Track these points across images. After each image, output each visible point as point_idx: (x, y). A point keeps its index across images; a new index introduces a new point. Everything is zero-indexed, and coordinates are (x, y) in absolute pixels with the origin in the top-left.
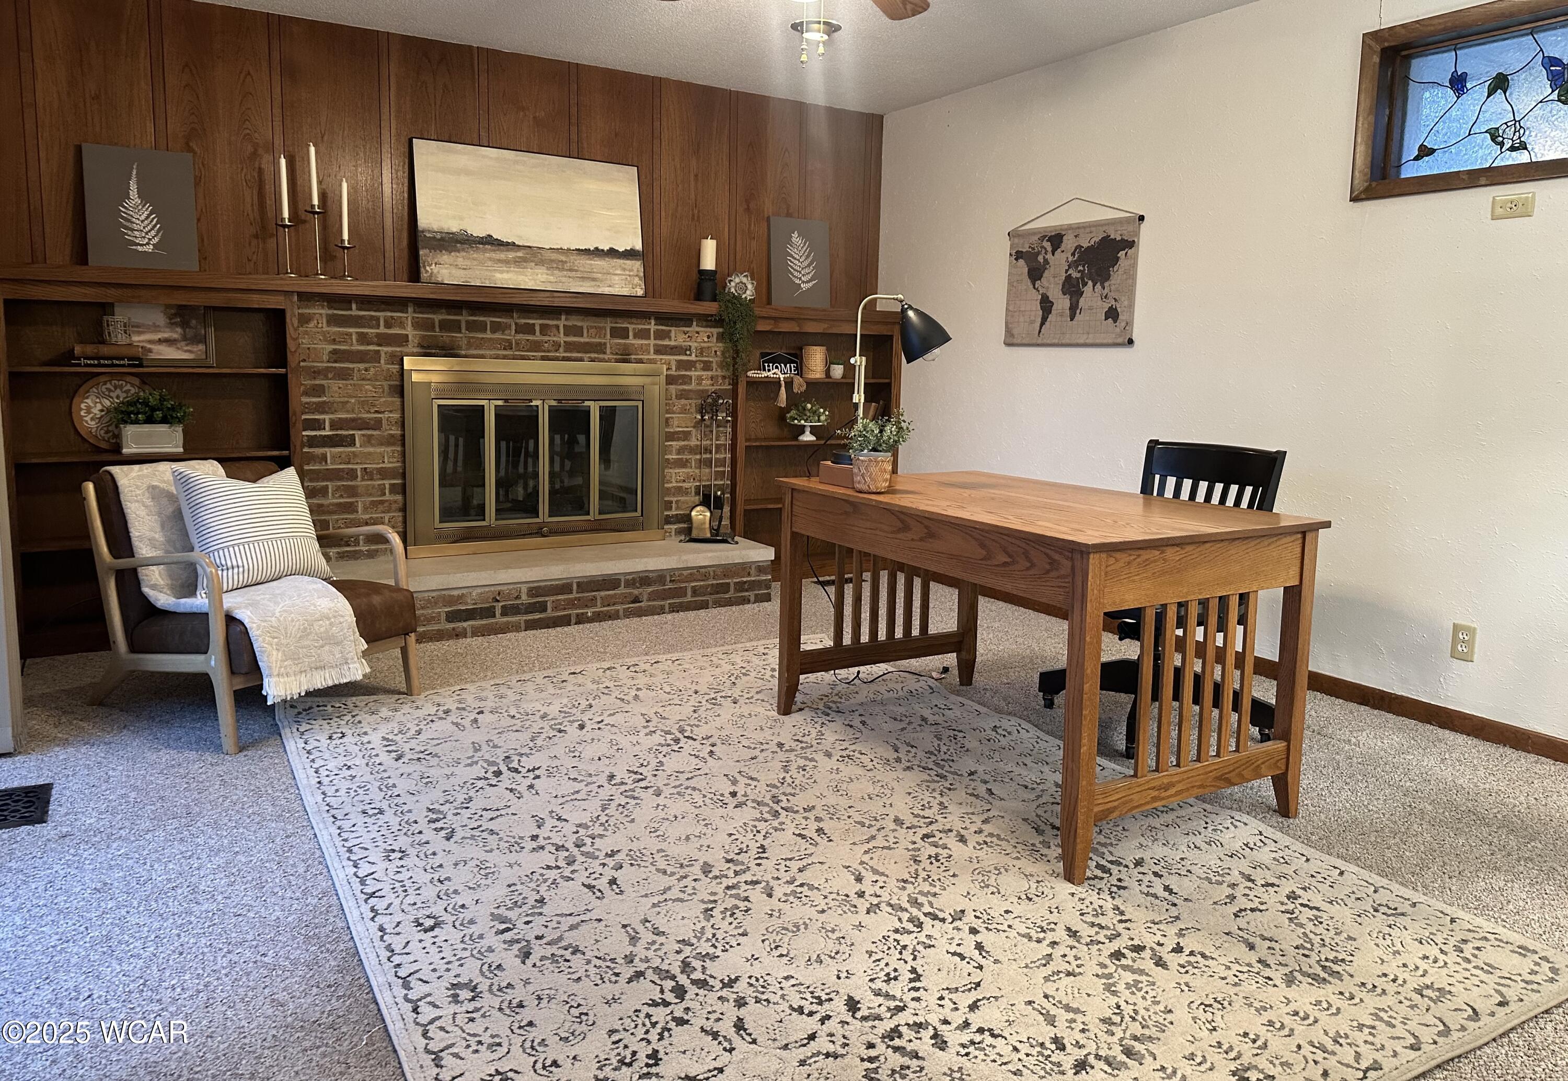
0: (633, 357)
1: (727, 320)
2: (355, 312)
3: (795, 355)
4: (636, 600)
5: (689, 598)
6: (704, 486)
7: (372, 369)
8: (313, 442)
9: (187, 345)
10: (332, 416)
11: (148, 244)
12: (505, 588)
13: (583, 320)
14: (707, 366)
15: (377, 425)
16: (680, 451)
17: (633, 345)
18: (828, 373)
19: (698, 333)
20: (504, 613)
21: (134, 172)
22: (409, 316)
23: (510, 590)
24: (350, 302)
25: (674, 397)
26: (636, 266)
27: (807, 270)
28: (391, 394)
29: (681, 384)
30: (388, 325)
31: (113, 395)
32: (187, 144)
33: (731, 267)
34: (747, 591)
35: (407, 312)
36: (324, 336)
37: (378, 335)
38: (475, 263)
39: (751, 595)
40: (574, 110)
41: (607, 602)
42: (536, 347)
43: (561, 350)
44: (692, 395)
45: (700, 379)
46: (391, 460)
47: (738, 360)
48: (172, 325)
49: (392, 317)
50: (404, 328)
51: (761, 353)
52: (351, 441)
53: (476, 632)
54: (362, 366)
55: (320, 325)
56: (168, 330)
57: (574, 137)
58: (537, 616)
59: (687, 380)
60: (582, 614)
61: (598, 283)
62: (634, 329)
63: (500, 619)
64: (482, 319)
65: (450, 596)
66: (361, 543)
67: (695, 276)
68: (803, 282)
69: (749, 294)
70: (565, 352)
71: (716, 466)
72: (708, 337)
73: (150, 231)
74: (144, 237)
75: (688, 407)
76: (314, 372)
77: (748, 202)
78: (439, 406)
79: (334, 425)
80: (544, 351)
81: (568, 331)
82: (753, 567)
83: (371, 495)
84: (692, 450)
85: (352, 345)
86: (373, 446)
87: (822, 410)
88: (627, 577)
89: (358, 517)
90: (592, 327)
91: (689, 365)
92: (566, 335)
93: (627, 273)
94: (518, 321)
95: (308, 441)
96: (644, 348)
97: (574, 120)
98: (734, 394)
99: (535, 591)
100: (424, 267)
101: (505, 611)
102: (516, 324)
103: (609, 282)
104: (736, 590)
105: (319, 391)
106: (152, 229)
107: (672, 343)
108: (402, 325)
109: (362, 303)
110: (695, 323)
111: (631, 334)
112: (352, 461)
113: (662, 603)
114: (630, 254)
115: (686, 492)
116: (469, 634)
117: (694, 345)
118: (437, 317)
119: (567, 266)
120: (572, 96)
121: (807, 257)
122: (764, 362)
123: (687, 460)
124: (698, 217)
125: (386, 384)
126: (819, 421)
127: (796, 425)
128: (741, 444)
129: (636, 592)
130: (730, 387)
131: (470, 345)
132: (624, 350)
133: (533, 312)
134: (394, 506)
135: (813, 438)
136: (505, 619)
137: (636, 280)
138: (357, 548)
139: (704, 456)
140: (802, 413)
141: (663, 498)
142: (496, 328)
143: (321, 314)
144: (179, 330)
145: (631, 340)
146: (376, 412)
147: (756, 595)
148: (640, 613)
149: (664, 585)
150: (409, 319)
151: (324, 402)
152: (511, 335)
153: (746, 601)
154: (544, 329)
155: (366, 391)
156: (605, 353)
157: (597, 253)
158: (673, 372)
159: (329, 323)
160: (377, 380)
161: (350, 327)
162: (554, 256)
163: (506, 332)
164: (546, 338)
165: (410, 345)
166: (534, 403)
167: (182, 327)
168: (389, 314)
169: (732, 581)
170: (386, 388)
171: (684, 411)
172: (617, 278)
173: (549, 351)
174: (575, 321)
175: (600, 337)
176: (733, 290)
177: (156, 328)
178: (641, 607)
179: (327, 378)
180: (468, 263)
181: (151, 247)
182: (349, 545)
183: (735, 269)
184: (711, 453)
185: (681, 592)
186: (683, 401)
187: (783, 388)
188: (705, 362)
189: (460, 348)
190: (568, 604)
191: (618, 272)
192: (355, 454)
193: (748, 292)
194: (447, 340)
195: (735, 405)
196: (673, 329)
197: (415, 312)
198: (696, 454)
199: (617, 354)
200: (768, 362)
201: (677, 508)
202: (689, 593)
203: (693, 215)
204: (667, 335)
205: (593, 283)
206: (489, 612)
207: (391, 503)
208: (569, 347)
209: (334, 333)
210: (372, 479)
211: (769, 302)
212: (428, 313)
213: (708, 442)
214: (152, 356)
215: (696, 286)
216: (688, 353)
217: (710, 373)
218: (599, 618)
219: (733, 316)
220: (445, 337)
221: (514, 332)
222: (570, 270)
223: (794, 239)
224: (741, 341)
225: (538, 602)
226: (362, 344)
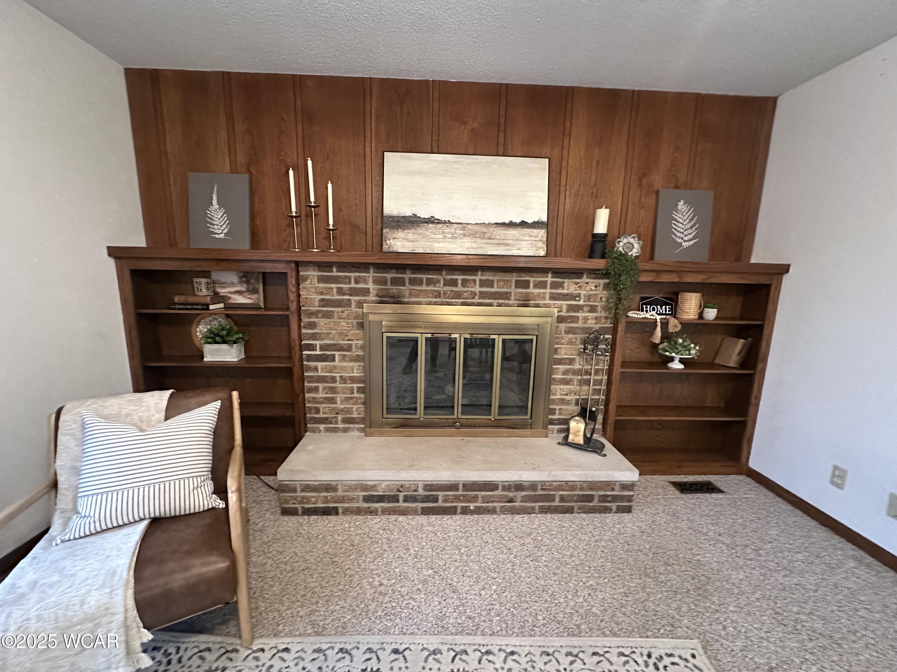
0: (532, 302)
1: (613, 273)
2: (335, 273)
3: (671, 299)
4: (511, 501)
5: (557, 503)
6: (583, 399)
7: (346, 312)
8: (310, 358)
9: (250, 294)
10: (321, 342)
11: (222, 233)
12: (406, 483)
13: (494, 275)
14: (593, 309)
15: (349, 348)
16: (565, 372)
17: (533, 293)
18: (701, 316)
19: (587, 283)
20: (405, 501)
21: (215, 189)
22: (371, 275)
23: (410, 485)
24: (331, 267)
25: (563, 332)
26: (542, 233)
27: (689, 231)
28: (358, 328)
29: (570, 323)
30: (357, 282)
31: (212, 323)
32: (248, 169)
33: (621, 232)
34: (609, 502)
35: (369, 273)
36: (316, 290)
37: (350, 289)
38: (421, 236)
39: (614, 506)
40: (502, 120)
41: (486, 500)
42: (458, 295)
43: (477, 297)
44: (579, 331)
45: (586, 319)
46: (358, 371)
47: (620, 306)
48: (241, 282)
49: (359, 277)
50: (367, 284)
51: (641, 297)
52: (332, 358)
53: (385, 511)
54: (340, 309)
55: (313, 283)
56: (239, 285)
57: (501, 140)
58: (431, 505)
59: (575, 319)
60: (466, 507)
61: (509, 248)
62: (534, 281)
63: (402, 504)
64: (420, 276)
65: (366, 485)
66: (340, 422)
67: (590, 238)
68: (685, 241)
69: (635, 251)
70: (480, 298)
71: (594, 385)
72: (596, 287)
73: (223, 225)
74: (219, 229)
75: (574, 340)
76: (310, 313)
77: (640, 180)
78: (387, 337)
79: (322, 348)
80: (464, 298)
81: (483, 283)
82: (618, 483)
83: (345, 393)
84: (575, 372)
85: (333, 295)
86: (346, 361)
87: (692, 345)
88: (504, 483)
89: (338, 406)
90: (501, 280)
91: (578, 308)
92: (481, 286)
93: (533, 239)
94: (446, 277)
95: (307, 357)
96: (541, 295)
97: (502, 128)
98: (614, 331)
99: (429, 487)
100: (386, 241)
101: (406, 499)
102: (444, 279)
103: (518, 246)
104: (600, 501)
105: (312, 325)
106: (224, 224)
107: (565, 291)
108: (366, 282)
109: (340, 267)
110: (585, 276)
111: (531, 285)
112: (334, 371)
113: (533, 505)
114: (536, 225)
115: (568, 403)
116: (380, 513)
117: (583, 293)
118: (389, 276)
119: (487, 235)
120: (501, 110)
121: (691, 220)
122: (642, 304)
123: (570, 380)
124: (597, 194)
125: (355, 322)
126: (689, 355)
127: (667, 356)
128: (617, 369)
129: (511, 494)
130: (612, 325)
131: (411, 295)
132: (526, 296)
133: (457, 270)
134: (359, 401)
135: (681, 366)
136: (406, 505)
137: (540, 244)
138: (337, 426)
139: (585, 377)
140: (674, 347)
141: (548, 405)
142: (430, 282)
143: (313, 275)
144: (245, 285)
145: (532, 290)
146: (349, 340)
147: (618, 507)
148: (515, 511)
149: (536, 491)
150: (371, 277)
151: (316, 333)
152: (440, 287)
153: (607, 510)
154: (465, 283)
155: (343, 326)
156: (509, 299)
157: (511, 225)
158: (564, 314)
159: (319, 282)
160: (349, 319)
161: (332, 283)
162: (477, 228)
163: (437, 285)
164: (466, 289)
165: (371, 295)
166: (453, 336)
167: (247, 284)
168: (357, 274)
169: (597, 493)
170: (355, 324)
171: (570, 343)
172: (524, 243)
173: (467, 298)
174: (488, 276)
175: (506, 288)
176: (621, 249)
177: (232, 284)
178: (514, 506)
179: (317, 317)
180: (416, 237)
181: (223, 235)
182: (331, 423)
183: (624, 232)
184: (591, 375)
185: (551, 498)
186: (571, 336)
187: (659, 329)
188: (591, 306)
189: (404, 296)
190: (455, 499)
191: (526, 238)
192: (335, 367)
193: (634, 250)
194: (396, 291)
195: (614, 340)
196: (566, 281)
197: (374, 272)
198: (578, 375)
199: (519, 300)
200: (646, 304)
201: (560, 414)
202: (557, 499)
203: (592, 193)
204: (560, 285)
205: (506, 248)
206: (394, 499)
207: (357, 398)
208: (483, 295)
209: (322, 288)
210: (345, 383)
211: (652, 257)
212: (383, 273)
213: (589, 367)
214: (232, 301)
215: (589, 247)
216: (577, 299)
217: (594, 315)
218: (479, 511)
219: (619, 269)
220: (394, 289)
221: (442, 285)
222: (489, 238)
223: (679, 207)
224: (624, 291)
225: (431, 495)
226: (340, 295)
